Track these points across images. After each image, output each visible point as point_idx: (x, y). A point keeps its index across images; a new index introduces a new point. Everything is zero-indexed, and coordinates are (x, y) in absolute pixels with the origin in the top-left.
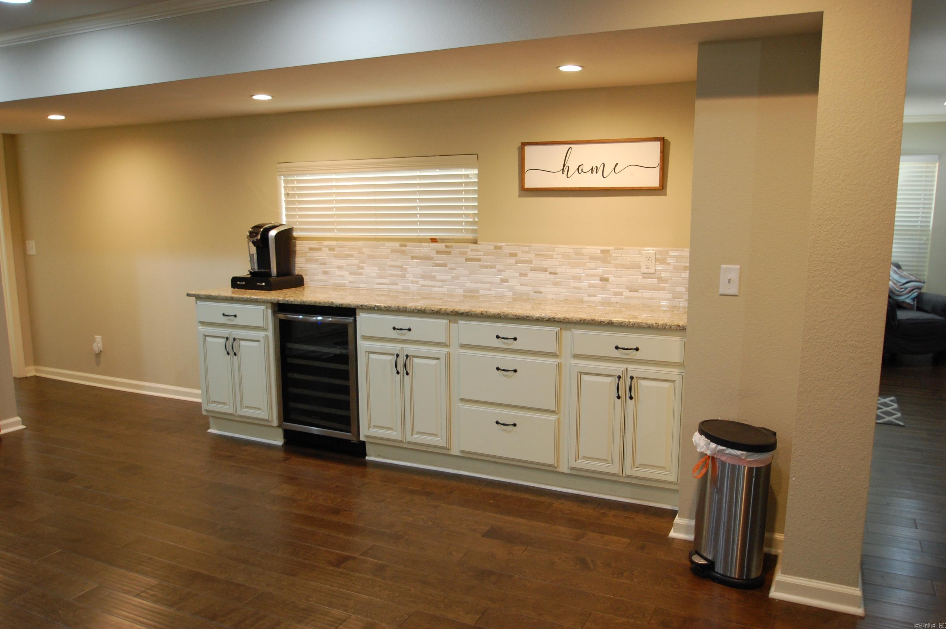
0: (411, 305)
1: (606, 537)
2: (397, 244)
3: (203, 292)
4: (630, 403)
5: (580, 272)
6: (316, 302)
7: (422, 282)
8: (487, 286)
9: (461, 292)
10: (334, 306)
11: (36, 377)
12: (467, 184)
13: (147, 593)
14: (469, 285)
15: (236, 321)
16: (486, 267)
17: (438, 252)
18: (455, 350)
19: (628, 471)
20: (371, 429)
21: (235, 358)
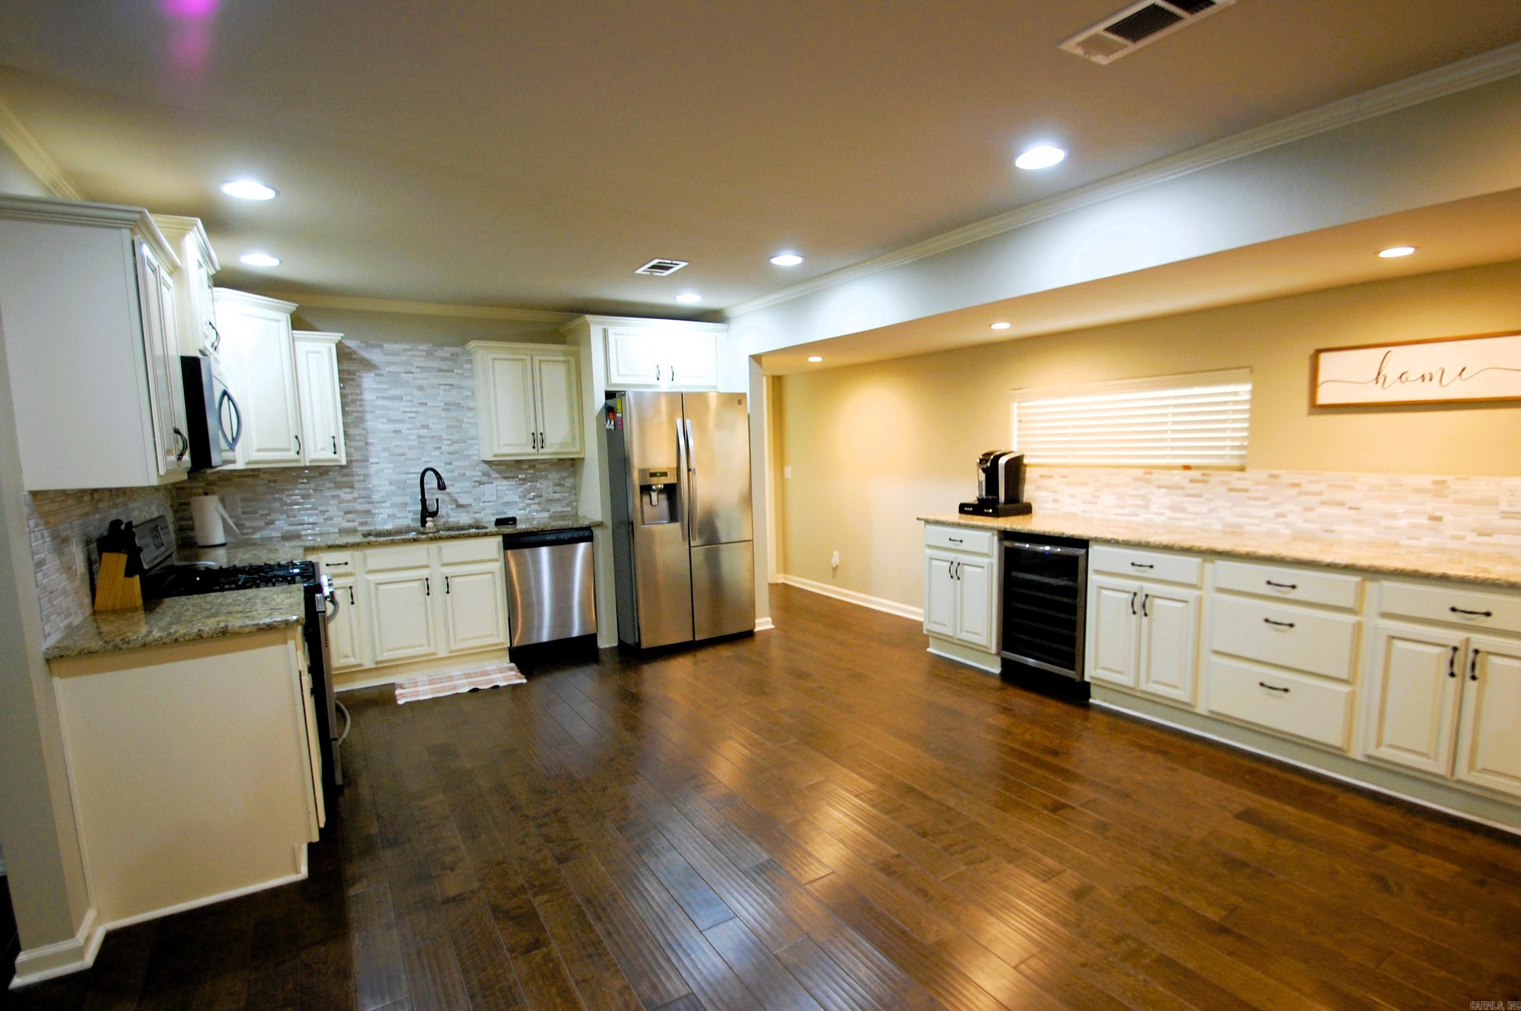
0: (1154, 539)
1: (1421, 857)
2: (1140, 472)
3: (931, 517)
4: (1472, 685)
5: (1398, 508)
6: (1045, 532)
7: (1169, 513)
8: (1256, 521)
9: (1219, 526)
10: (1065, 536)
11: (784, 584)
12: (1236, 403)
13: (865, 796)
14: (1231, 519)
15: (961, 547)
16: (1256, 499)
17: (1192, 481)
18: (1208, 594)
19: (1462, 773)
20: (1098, 671)
21: (959, 582)
